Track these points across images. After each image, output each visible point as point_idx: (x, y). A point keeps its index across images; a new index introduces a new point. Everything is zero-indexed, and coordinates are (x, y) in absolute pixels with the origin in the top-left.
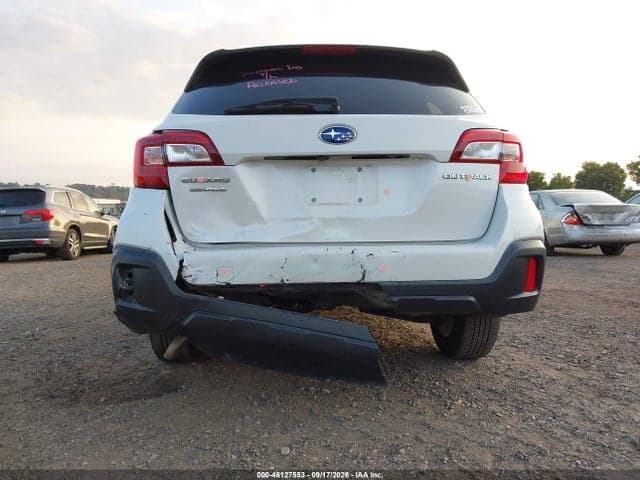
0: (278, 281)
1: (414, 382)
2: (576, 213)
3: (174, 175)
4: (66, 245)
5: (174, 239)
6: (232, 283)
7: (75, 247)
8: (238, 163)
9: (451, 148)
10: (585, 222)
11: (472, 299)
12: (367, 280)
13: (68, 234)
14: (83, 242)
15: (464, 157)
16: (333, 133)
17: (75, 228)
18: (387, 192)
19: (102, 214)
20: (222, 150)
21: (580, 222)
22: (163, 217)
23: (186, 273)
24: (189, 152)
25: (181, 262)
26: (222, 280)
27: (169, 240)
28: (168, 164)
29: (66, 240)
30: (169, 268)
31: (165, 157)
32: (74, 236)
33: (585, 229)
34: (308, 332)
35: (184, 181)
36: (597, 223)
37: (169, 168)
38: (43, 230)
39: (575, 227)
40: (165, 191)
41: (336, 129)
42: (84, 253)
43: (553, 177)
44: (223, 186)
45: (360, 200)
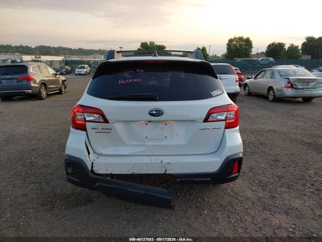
0: (131, 173)
1: (190, 199)
2: (290, 82)
3: (89, 126)
4: (40, 93)
5: (89, 153)
6: (113, 173)
7: (44, 93)
8: (115, 123)
9: (204, 117)
10: (294, 86)
11: (209, 179)
12: (167, 173)
13: (40, 88)
14: (48, 90)
15: (209, 120)
16: (154, 112)
17: (44, 84)
18: (177, 134)
19: (56, 75)
20: (108, 117)
21: (292, 87)
22: (85, 145)
23: (94, 169)
24: (95, 117)
25: (92, 164)
26: (109, 172)
27: (88, 154)
28: (86, 121)
29: (40, 90)
30: (88, 165)
31: (85, 118)
32: (43, 87)
33: (294, 90)
34: (143, 192)
35: (93, 129)
36: (300, 87)
37: (87, 123)
38: (28, 86)
39: (289, 89)
40: (85, 132)
41: (155, 111)
42: (48, 95)
43: (290, 46)
44: (109, 131)
45: (166, 137)
